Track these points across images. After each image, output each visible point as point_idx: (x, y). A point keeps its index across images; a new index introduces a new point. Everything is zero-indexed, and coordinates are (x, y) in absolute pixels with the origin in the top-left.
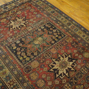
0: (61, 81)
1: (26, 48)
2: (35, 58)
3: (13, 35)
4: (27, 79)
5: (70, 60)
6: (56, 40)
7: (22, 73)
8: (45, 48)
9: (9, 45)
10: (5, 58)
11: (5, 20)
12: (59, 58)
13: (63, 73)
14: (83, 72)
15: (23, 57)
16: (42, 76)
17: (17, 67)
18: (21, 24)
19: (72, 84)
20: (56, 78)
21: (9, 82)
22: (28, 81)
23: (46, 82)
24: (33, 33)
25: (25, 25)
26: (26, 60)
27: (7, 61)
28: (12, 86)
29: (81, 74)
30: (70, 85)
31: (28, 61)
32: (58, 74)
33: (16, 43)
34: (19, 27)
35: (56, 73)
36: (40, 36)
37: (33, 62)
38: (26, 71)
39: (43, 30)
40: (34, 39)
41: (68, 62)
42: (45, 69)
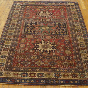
0: (34, 52)
1: (34, 27)
2: (33, 34)
3: (34, 18)
4: (18, 40)
5: (53, 47)
6: (58, 33)
7: (19, 36)
8: (45, 33)
9: (27, 22)
10: (19, 26)
11: (39, 9)
12: (47, 42)
13: (40, 50)
14: (53, 58)
15: (28, 30)
16: (27, 43)
17: (20, 32)
18: (46, 16)
19: (38, 58)
20: (33, 49)
21: (9, 36)
22: (18, 41)
23: (26, 47)
24: (47, 23)
25: (48, 17)
26: (28, 32)
27: (18, 28)
28: (8, 38)
29: (50, 58)
30: (36, 57)
31: (28, 33)
32: (36, 48)
33: (32, 22)
34: (43, 16)
35: (36, 47)
36: (50, 27)
37: (30, 35)
38: (22, 37)
39: (55, 25)
40: (44, 26)
41: (50, 47)
42: (33, 42)
